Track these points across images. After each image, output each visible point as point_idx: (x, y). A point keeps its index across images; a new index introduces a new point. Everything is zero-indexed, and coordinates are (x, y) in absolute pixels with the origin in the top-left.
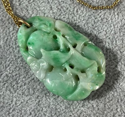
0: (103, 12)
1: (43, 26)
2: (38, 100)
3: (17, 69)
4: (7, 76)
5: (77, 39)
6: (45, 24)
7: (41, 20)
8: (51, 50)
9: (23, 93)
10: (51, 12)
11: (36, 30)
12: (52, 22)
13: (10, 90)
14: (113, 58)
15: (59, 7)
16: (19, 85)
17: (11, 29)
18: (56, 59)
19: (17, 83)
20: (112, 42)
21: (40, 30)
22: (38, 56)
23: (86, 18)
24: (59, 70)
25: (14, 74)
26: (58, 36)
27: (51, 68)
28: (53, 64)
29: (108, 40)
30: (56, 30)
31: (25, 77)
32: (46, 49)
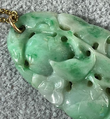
6: (44, 23)
7: (37, 18)
12: (53, 18)
18: (74, 71)
21: (39, 32)
28: (71, 78)
32: (55, 59)
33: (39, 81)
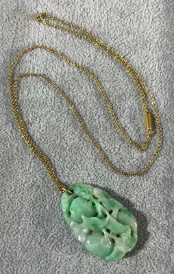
0: (134, 178)
1: (83, 193)
2: (79, 259)
3: (61, 230)
4: (53, 236)
5: (113, 206)
6: (84, 191)
7: (81, 188)
8: (91, 216)
9: (67, 252)
10: (89, 178)
11: (77, 197)
12: (90, 190)
13: (55, 249)
14: (143, 220)
15: (96, 174)
16: (63, 245)
17: (55, 194)
18: (95, 225)
19: (61, 243)
20: (142, 205)
21: (81, 196)
22: (80, 222)
23: (119, 184)
24: (97, 235)
25: (58, 235)
26: (96, 204)
27: (90, 232)
28: (92, 229)
29: (138, 204)
30: (94, 197)
31: (67, 238)
32: (86, 215)
33: (74, 226)
